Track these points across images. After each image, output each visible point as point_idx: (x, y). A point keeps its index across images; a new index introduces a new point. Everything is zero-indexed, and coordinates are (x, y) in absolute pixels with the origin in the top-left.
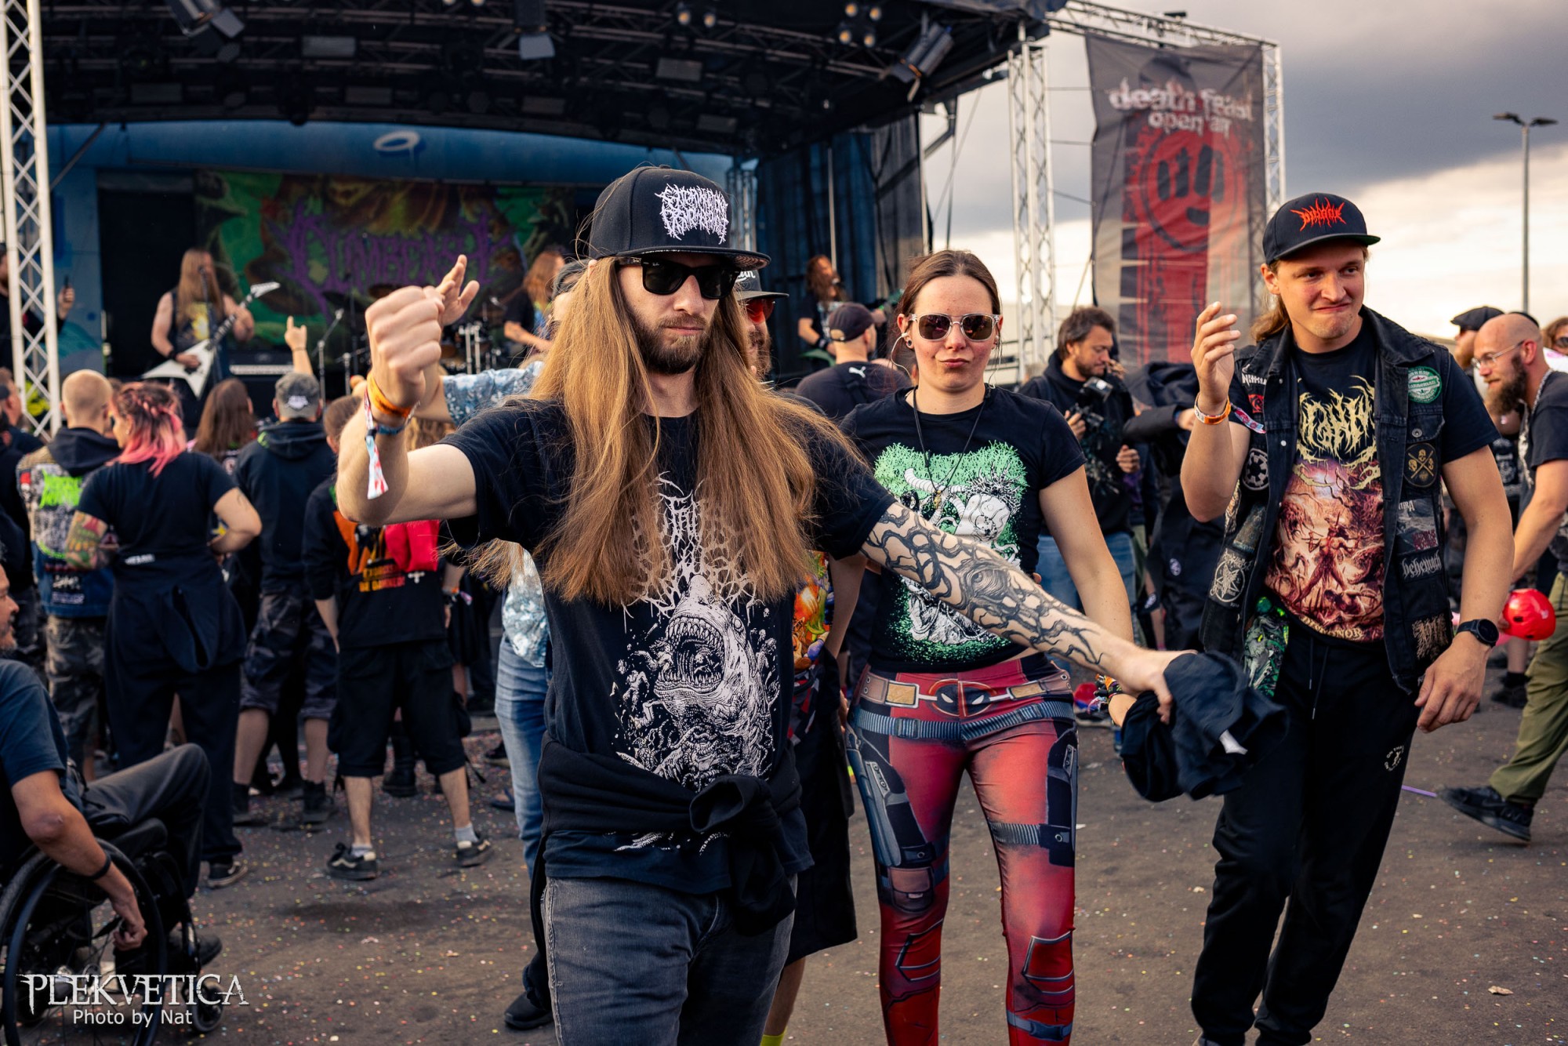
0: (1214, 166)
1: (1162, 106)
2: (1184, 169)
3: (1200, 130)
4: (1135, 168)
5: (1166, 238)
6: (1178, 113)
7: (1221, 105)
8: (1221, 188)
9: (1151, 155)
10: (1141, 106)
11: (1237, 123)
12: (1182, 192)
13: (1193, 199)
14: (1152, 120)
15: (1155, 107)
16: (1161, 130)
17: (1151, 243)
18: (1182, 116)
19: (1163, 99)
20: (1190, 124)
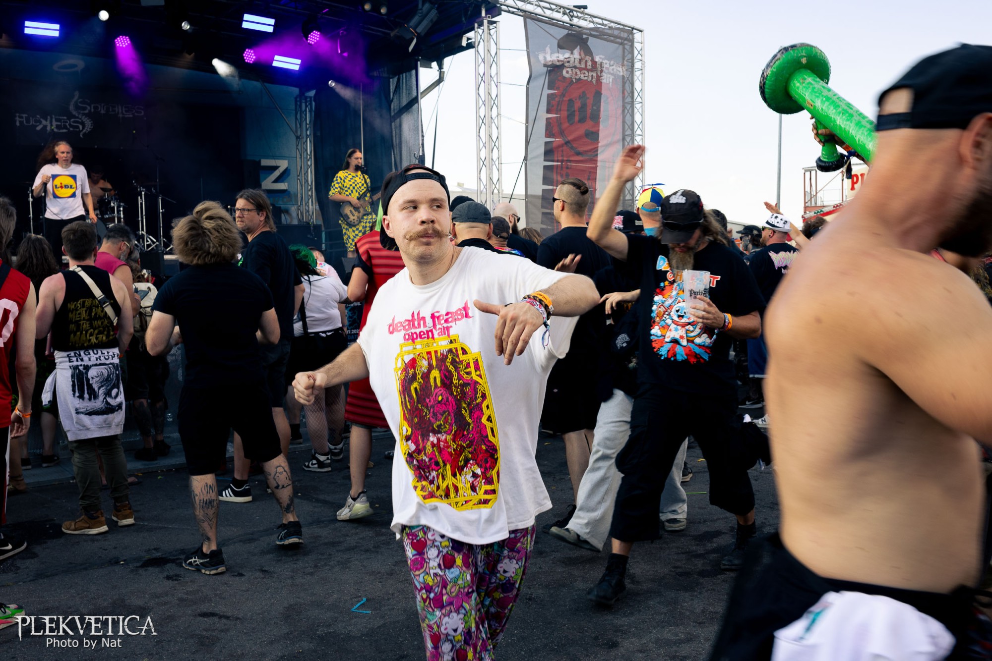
0: (603, 104)
1: (571, 64)
2: (584, 105)
3: (594, 80)
4: (554, 102)
5: (572, 148)
6: (581, 69)
7: (607, 66)
8: (607, 118)
9: (563, 95)
10: (558, 64)
11: (617, 78)
12: (582, 120)
13: (589, 125)
14: (564, 72)
15: (567, 65)
16: (570, 79)
17: (562, 151)
18: (583, 72)
19: (572, 60)
20: (588, 76)
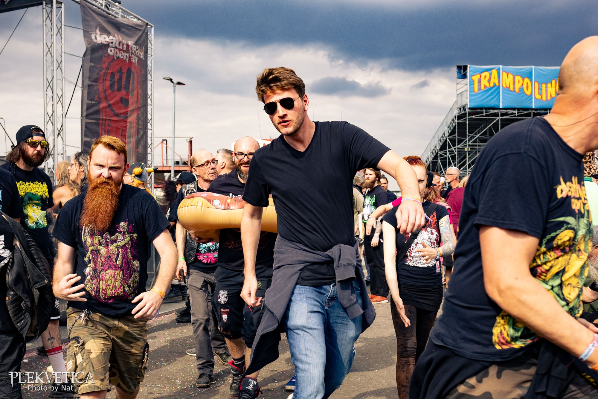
0: (131, 78)
1: (114, 45)
2: (121, 78)
3: (127, 59)
4: (101, 73)
5: (112, 110)
6: (120, 50)
7: (135, 50)
8: (133, 91)
9: (108, 68)
10: (105, 43)
11: (140, 60)
12: (119, 89)
13: (123, 92)
14: (109, 51)
15: (111, 45)
16: (113, 56)
17: (106, 112)
18: (121, 52)
19: (114, 42)
20: (124, 56)
